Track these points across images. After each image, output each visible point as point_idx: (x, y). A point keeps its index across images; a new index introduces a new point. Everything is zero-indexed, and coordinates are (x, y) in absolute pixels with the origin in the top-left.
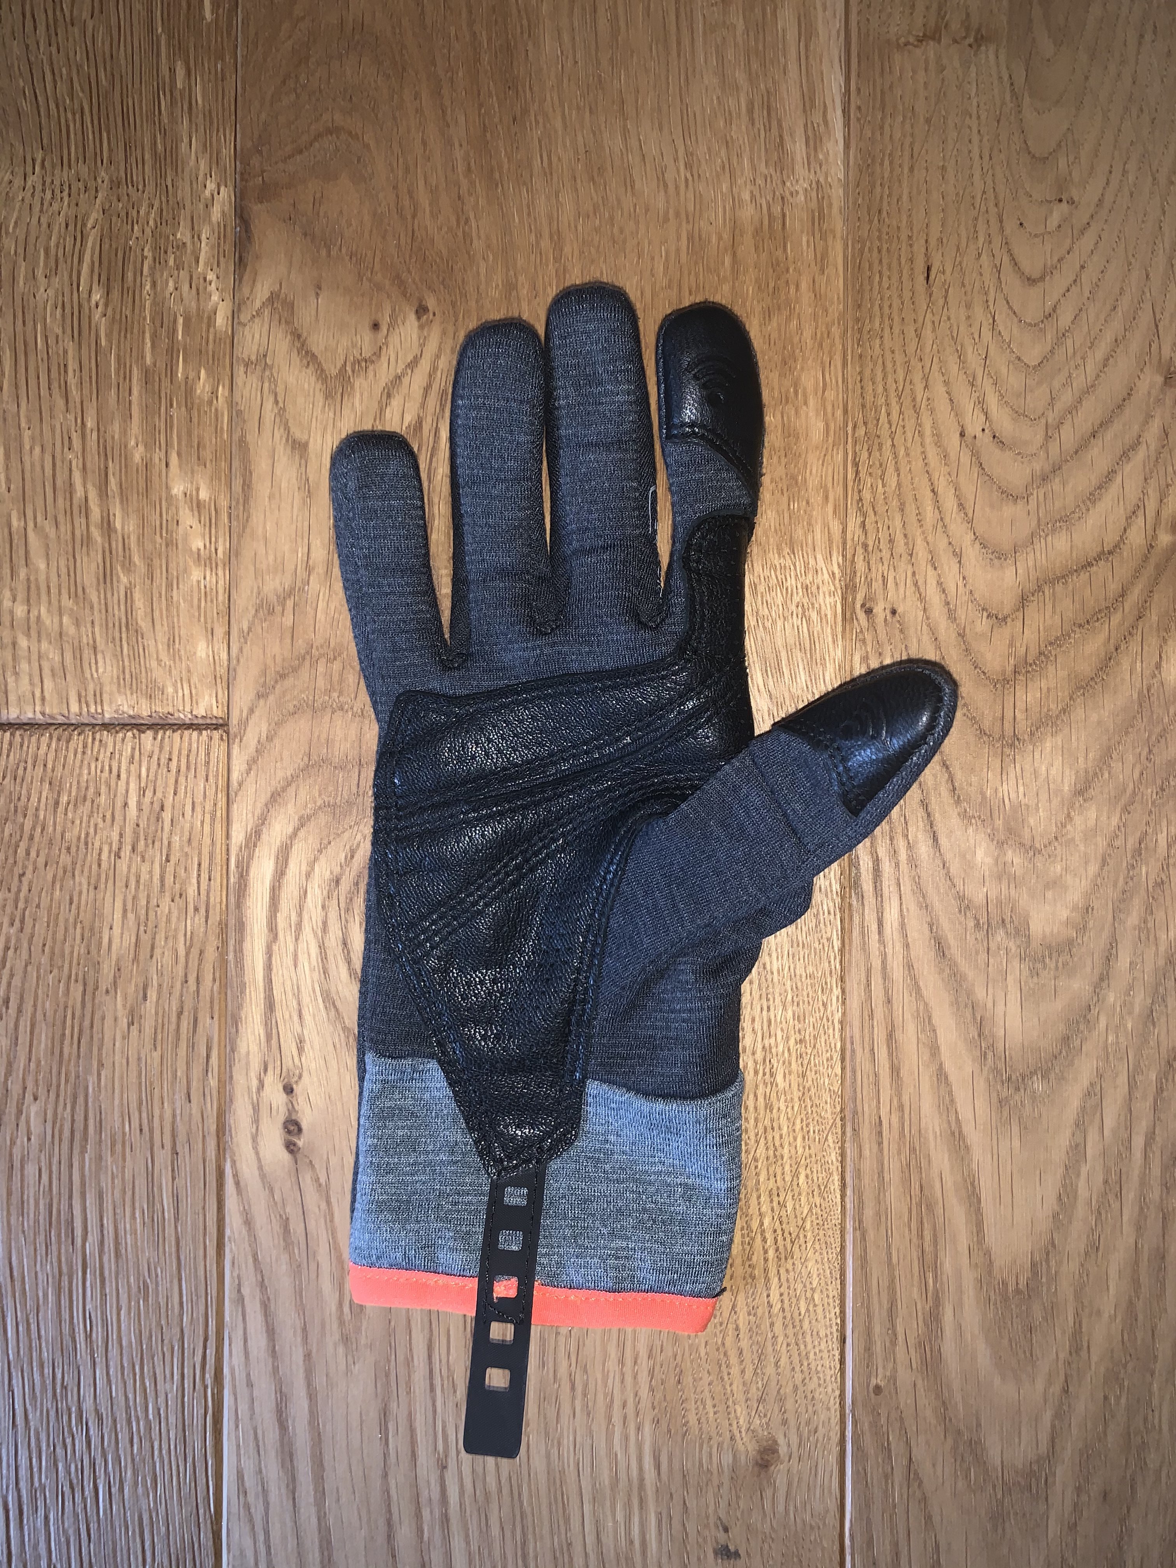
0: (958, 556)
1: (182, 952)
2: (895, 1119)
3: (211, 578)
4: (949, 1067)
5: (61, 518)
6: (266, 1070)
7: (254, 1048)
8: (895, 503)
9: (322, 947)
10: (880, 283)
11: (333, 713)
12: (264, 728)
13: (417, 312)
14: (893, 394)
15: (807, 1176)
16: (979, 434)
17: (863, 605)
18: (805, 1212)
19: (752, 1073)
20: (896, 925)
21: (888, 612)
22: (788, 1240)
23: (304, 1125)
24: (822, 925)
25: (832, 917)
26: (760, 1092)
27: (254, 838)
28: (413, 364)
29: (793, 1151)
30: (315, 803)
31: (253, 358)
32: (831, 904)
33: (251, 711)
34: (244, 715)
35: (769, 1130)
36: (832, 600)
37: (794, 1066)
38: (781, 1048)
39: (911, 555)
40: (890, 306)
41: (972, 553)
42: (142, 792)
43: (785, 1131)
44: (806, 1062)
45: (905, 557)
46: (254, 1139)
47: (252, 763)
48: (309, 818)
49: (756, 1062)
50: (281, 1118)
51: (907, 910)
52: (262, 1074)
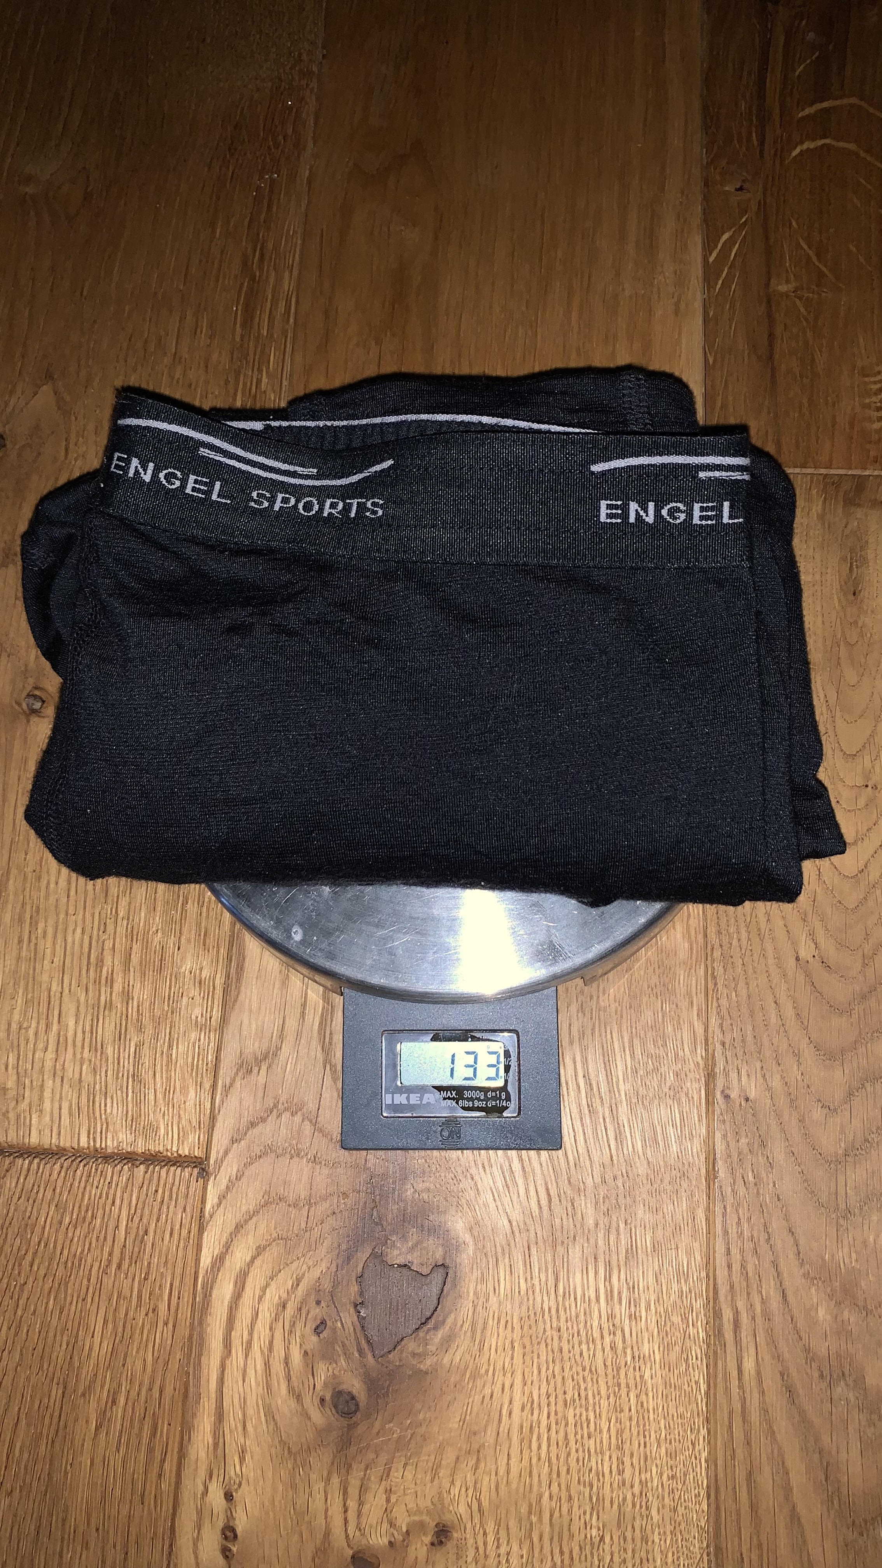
0: (797, 1055)
1: (149, 1360)
2: (754, 1557)
3: (204, 1041)
4: (801, 1510)
5: (91, 987)
6: (211, 1477)
7: (202, 1454)
8: (745, 1010)
9: (267, 1365)
11: (291, 1158)
12: (235, 1168)
16: (811, 959)
17: (722, 1092)
19: (630, 1505)
20: (753, 1372)
21: (742, 1099)
23: (239, 1530)
24: (691, 1369)
25: (699, 1362)
26: (637, 1524)
27: (219, 1261)
30: (271, 1235)
32: (699, 1351)
33: (226, 1153)
34: (221, 1154)
35: (645, 1561)
36: (697, 1086)
37: (667, 1500)
38: (655, 1483)
39: (760, 1053)
41: (808, 1053)
42: (130, 1219)
44: (677, 1497)
45: (755, 1054)
46: (196, 1542)
47: (222, 1198)
48: (264, 1248)
49: (633, 1495)
50: (221, 1524)
51: (762, 1358)
52: (207, 1481)
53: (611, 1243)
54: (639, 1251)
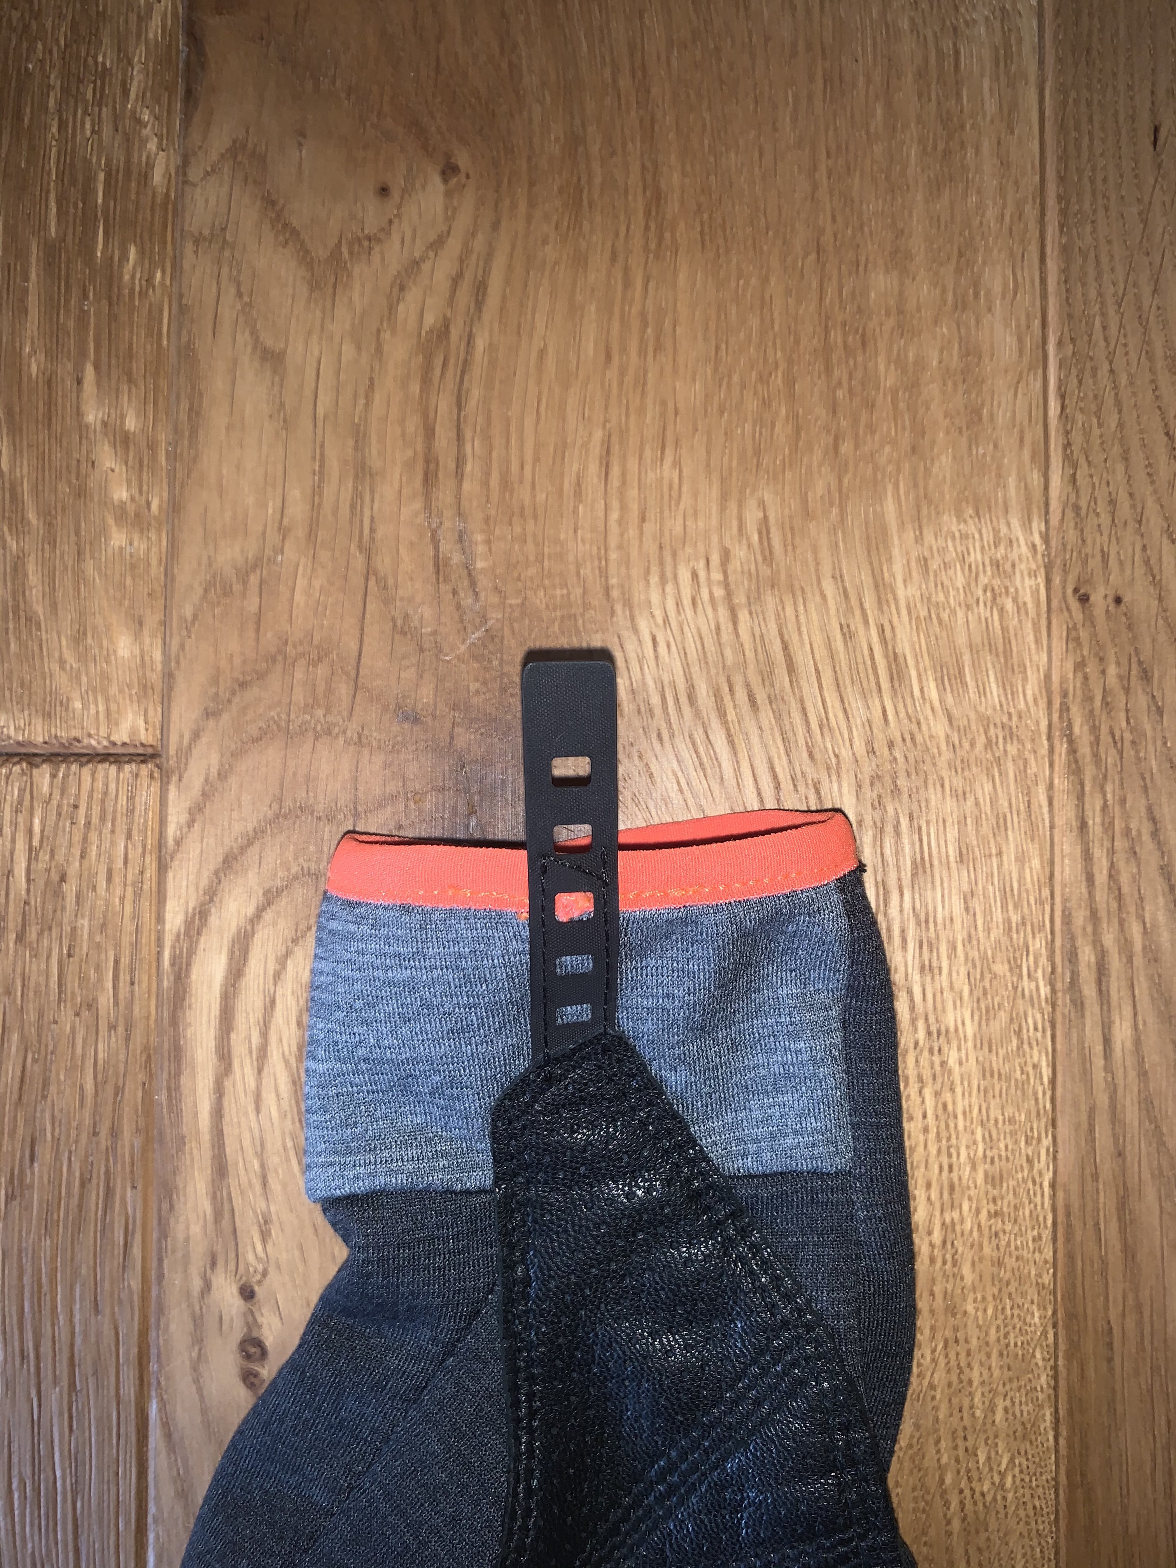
1: (89, 1087)
2: (1130, 1323)
3: (140, 545)
6: (214, 1264)
7: (196, 1230)
8: (1116, 449)
10: (1091, 147)
11: (316, 739)
12: (214, 760)
13: (443, 173)
14: (1110, 301)
15: (1006, 1410)
17: (1076, 591)
18: (1005, 1462)
19: (927, 1261)
20: (1129, 1045)
21: (1110, 600)
22: (980, 1505)
23: (270, 1345)
24: (1026, 1046)
25: (1039, 1035)
26: (937, 1289)
27: (199, 920)
28: (437, 244)
29: (985, 1373)
30: (288, 870)
31: (206, 232)
32: (1039, 1017)
33: (196, 735)
34: (186, 741)
35: (951, 1343)
36: (1033, 582)
37: (987, 1250)
38: (968, 1225)
39: (1140, 522)
40: (1105, 180)
42: (32, 854)
43: (974, 1342)
44: (1003, 1243)
45: (1132, 525)
46: (196, 1367)
47: (195, 812)
48: (279, 892)
49: (932, 1245)
50: (237, 1335)
51: (1145, 1023)
52: (208, 1270)
53: (887, 852)
54: (936, 862)
